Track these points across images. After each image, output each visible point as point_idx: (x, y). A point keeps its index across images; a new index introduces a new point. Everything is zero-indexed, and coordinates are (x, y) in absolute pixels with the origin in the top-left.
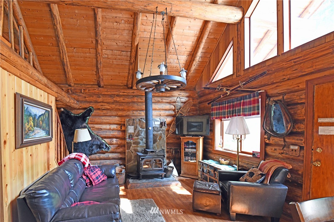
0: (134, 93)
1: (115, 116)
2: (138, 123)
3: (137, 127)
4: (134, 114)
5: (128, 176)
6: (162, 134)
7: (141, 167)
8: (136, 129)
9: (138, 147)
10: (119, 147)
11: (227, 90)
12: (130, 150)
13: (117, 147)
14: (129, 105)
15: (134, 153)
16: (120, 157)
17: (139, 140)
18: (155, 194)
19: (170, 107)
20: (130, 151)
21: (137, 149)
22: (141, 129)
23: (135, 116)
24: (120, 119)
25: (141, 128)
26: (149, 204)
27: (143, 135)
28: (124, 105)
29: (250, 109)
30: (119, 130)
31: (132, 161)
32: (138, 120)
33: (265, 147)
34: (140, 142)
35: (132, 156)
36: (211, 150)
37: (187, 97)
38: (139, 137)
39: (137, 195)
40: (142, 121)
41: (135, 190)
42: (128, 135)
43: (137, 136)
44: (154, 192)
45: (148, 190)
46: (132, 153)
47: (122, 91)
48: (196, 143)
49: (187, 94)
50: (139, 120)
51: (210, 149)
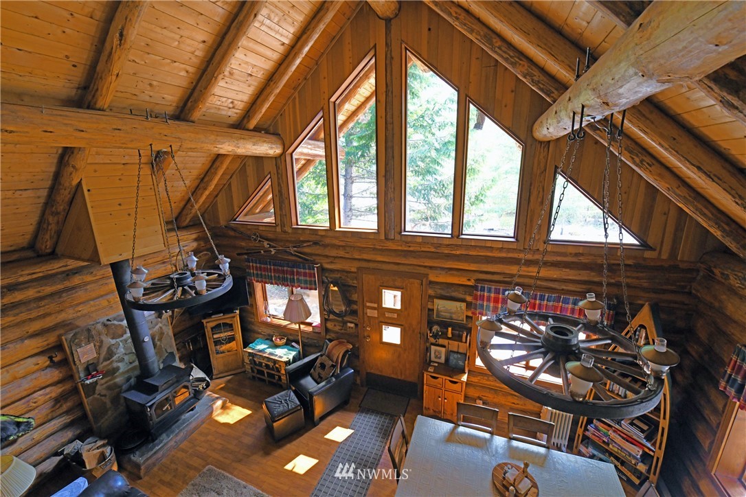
0: (66, 266)
1: (22, 339)
2: (104, 331)
3: (102, 342)
4: (79, 314)
5: (121, 452)
6: (164, 328)
7: (151, 420)
8: (100, 347)
9: (116, 378)
10: (59, 402)
11: (271, 246)
12: (96, 396)
13: (53, 406)
14: (62, 300)
15: (107, 394)
16: (69, 421)
17: (115, 365)
18: (203, 450)
19: (165, 270)
20: (99, 396)
21: (115, 384)
22: (113, 342)
23: (84, 316)
24: (40, 341)
25: (113, 338)
26: (213, 479)
27: (122, 350)
28: (44, 306)
29: (306, 282)
30: (46, 367)
31: (110, 413)
32: (99, 326)
33: (325, 323)
34: (119, 367)
35: (105, 403)
36: (253, 320)
37: (196, 240)
38: (114, 358)
39: (175, 476)
40: (114, 324)
41: (159, 469)
42: (81, 369)
43: (109, 359)
44: (198, 448)
45: (183, 450)
46: (103, 398)
47: (24, 273)
48: (232, 324)
49: (194, 236)
50: (105, 325)
51: (250, 319)
